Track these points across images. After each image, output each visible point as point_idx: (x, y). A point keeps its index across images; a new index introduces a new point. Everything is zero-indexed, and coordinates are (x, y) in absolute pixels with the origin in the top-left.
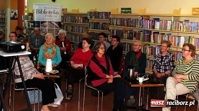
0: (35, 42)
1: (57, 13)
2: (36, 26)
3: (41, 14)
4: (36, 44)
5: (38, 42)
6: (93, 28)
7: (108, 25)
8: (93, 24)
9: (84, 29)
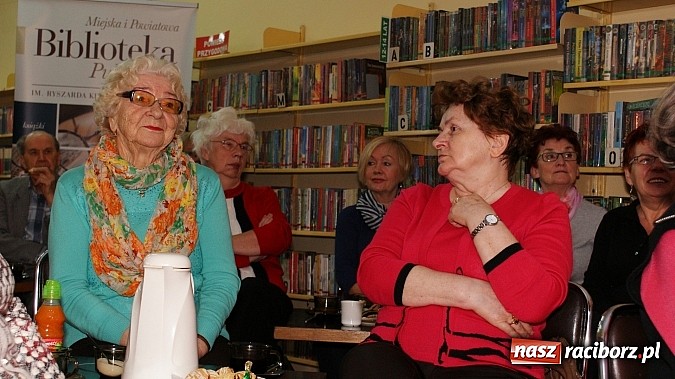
1: (168, 58)
3: (63, 60)
6: (424, 124)
7: (550, 86)
8: (425, 94)
9: (353, 139)
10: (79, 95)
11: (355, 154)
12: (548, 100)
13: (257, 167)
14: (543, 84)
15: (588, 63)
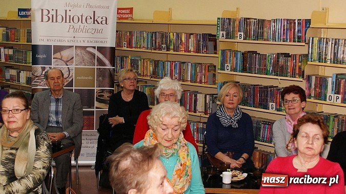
0: (49, 112)
2: (40, 61)
3: (54, 23)
4: (53, 118)
5: (57, 113)
6: (238, 70)
7: (301, 62)
8: (239, 56)
9: (202, 71)
10: (62, 41)
11: (203, 78)
12: (300, 68)
13: (151, 77)
14: (298, 60)
15: (320, 54)
